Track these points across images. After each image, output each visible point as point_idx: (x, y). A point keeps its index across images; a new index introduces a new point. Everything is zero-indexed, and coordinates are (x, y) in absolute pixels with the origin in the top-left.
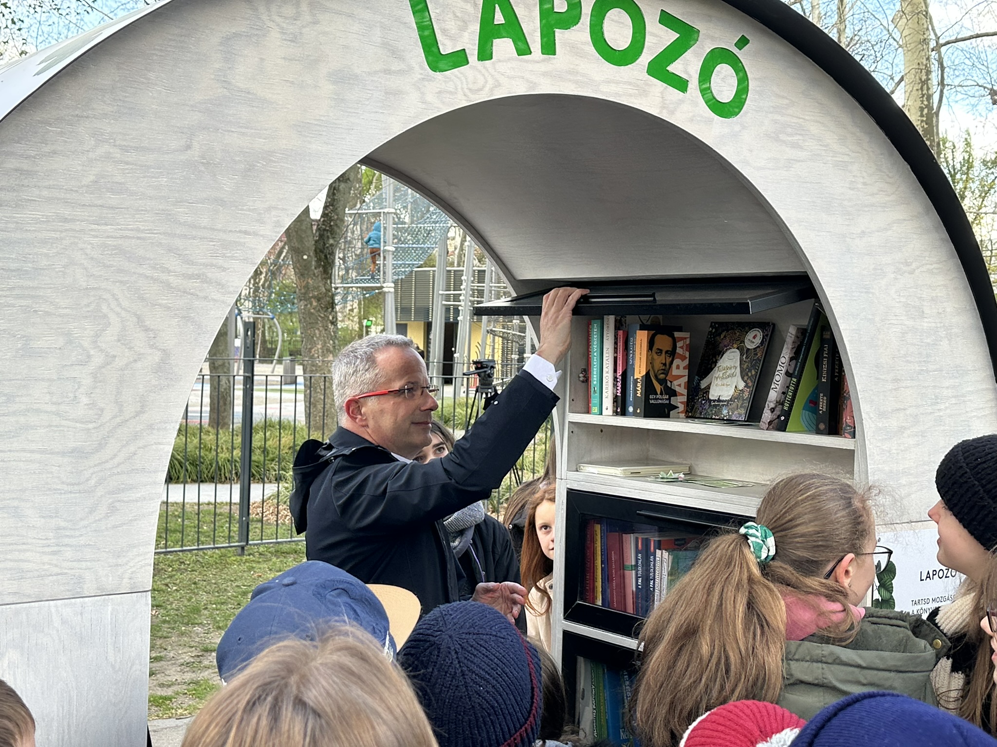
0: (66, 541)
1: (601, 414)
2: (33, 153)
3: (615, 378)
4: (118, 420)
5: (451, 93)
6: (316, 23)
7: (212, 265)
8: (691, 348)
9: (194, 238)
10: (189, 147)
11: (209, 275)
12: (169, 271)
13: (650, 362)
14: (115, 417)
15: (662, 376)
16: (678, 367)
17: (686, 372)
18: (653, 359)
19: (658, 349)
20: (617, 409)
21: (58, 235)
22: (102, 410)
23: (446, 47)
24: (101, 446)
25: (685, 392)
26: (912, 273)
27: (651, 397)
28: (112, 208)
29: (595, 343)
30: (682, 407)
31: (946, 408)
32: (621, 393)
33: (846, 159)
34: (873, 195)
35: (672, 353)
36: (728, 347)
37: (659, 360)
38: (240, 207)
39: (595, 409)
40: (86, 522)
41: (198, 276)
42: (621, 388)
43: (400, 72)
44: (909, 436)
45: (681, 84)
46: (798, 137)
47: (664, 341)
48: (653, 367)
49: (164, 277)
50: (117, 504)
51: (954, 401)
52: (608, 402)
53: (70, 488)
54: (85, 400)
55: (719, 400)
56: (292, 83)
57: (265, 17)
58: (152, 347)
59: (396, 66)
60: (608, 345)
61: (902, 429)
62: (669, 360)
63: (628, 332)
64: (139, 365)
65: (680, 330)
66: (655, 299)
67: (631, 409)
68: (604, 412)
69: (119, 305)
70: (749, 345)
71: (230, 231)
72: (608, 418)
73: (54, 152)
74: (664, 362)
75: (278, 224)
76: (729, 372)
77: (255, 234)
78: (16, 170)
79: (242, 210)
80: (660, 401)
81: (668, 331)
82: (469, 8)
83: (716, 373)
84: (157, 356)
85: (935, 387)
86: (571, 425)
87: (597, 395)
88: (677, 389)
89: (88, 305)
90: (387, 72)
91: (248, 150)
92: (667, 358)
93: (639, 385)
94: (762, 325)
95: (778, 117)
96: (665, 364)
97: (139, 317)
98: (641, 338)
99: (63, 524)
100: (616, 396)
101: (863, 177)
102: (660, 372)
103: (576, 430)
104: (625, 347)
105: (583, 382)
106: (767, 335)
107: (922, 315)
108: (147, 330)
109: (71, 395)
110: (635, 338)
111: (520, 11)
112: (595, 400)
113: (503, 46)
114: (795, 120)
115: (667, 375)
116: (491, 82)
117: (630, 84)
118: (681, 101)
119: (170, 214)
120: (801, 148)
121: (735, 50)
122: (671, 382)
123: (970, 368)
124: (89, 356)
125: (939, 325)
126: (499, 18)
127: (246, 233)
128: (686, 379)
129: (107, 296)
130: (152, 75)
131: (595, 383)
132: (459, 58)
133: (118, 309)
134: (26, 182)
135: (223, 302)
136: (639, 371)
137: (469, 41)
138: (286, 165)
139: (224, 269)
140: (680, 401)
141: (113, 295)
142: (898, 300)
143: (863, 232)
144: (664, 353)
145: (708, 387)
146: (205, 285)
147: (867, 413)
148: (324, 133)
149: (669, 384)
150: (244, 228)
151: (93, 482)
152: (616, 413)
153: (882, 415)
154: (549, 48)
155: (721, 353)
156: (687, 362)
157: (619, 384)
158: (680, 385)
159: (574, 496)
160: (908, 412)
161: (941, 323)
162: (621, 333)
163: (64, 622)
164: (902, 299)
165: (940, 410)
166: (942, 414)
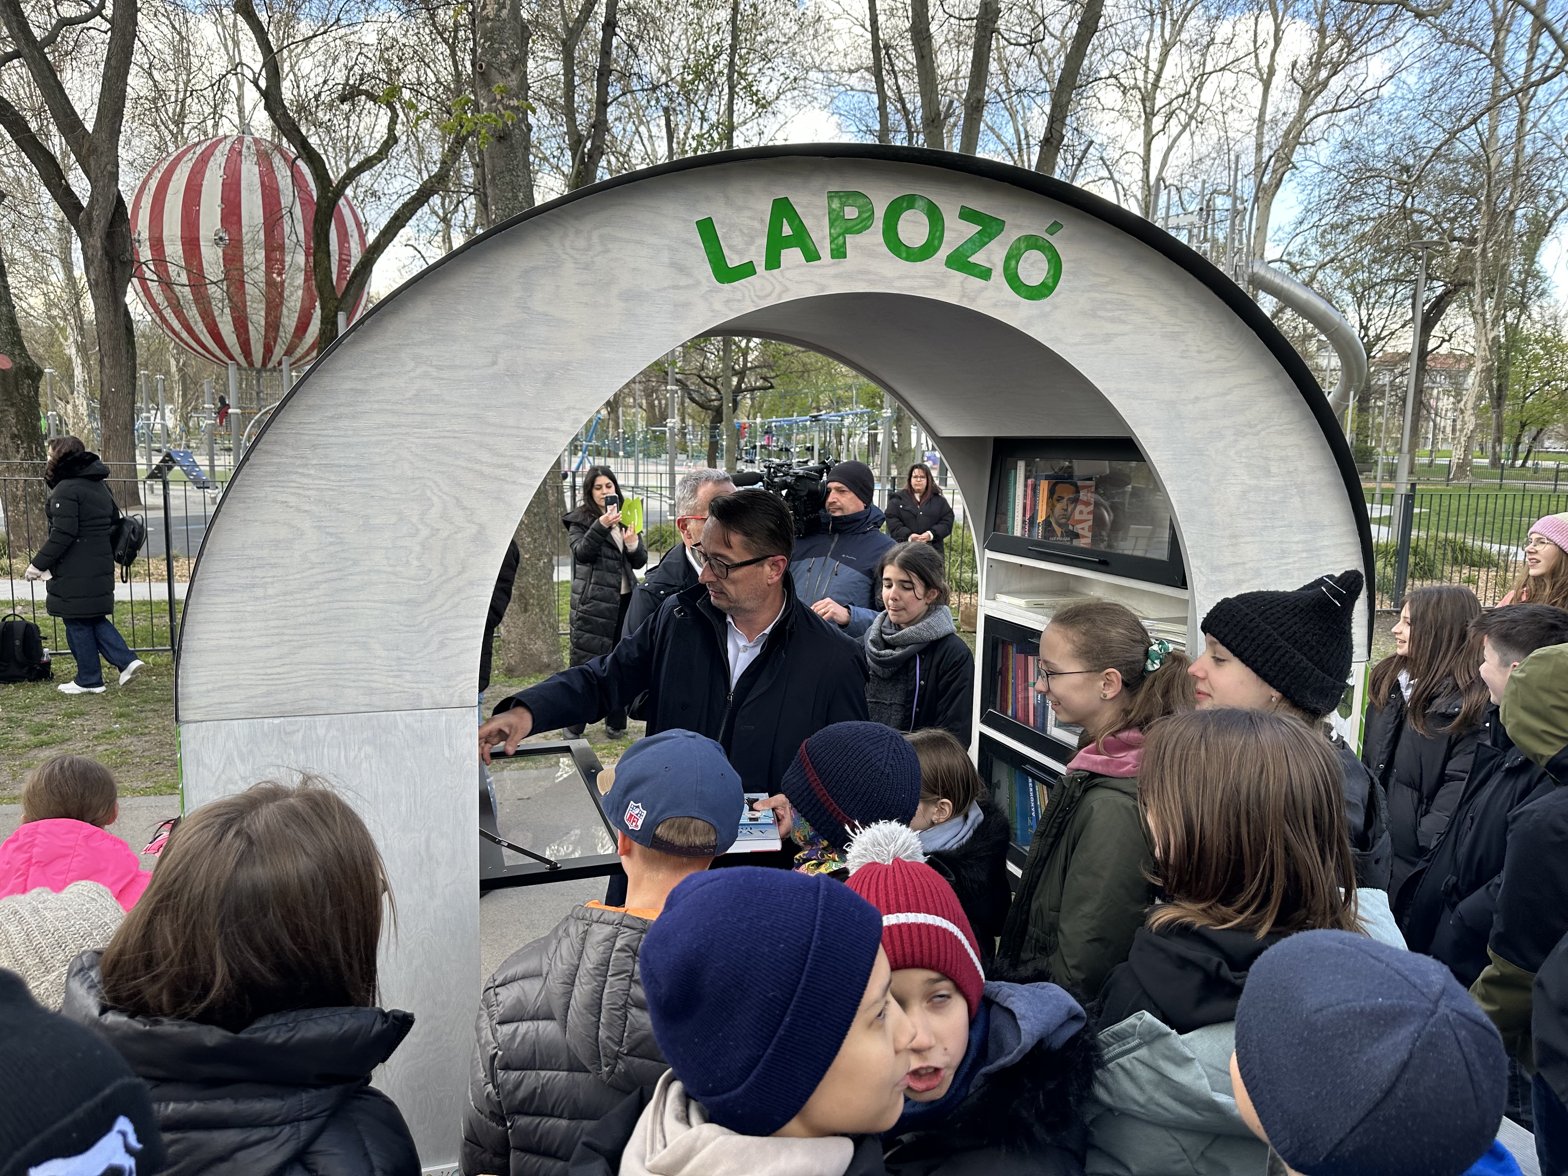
0: (406, 668)
2: (364, 376)
3: (1024, 522)
4: (444, 578)
5: (739, 301)
6: (607, 251)
7: (519, 457)
9: (502, 435)
10: (494, 363)
11: (517, 464)
12: (482, 463)
13: (1051, 509)
14: (440, 576)
15: (1063, 521)
17: (1091, 517)
18: (1053, 505)
19: (1059, 497)
21: (387, 438)
22: (430, 570)
23: (733, 261)
24: (432, 596)
26: (1256, 434)
28: (432, 415)
32: (1029, 534)
33: (1177, 329)
34: (1209, 362)
35: (1075, 500)
37: (1060, 508)
38: (542, 409)
40: (421, 654)
41: (506, 466)
42: (1029, 530)
43: (686, 287)
45: (985, 274)
46: (1120, 312)
48: (1054, 513)
49: (477, 467)
50: (447, 642)
53: (407, 629)
54: (415, 563)
56: (586, 304)
57: (559, 251)
58: (469, 522)
59: (684, 281)
60: (1020, 493)
62: (1071, 506)
63: (1035, 480)
64: (459, 536)
69: (440, 490)
71: (534, 429)
73: (382, 374)
74: (1066, 508)
75: (576, 421)
77: (556, 430)
78: (352, 390)
79: (544, 411)
82: (756, 225)
84: (474, 529)
86: (990, 561)
89: (415, 491)
90: (676, 287)
91: (547, 362)
92: (1069, 504)
95: (1097, 295)
96: (1066, 510)
97: (457, 499)
99: (402, 655)
101: (1198, 346)
102: (1061, 517)
103: (994, 565)
104: (1032, 493)
108: (465, 508)
109: (404, 559)
111: (808, 223)
113: (792, 256)
114: (1116, 296)
115: (1068, 519)
116: (778, 288)
117: (927, 277)
118: (985, 288)
119: (481, 418)
120: (1123, 322)
121: (1047, 236)
122: (1074, 526)
124: (418, 530)
125: (1288, 483)
126: (787, 230)
127: (548, 429)
129: (430, 483)
130: (461, 308)
132: (748, 270)
133: (440, 494)
134: (360, 399)
135: (530, 485)
137: (757, 254)
138: (582, 372)
139: (529, 459)
141: (435, 482)
142: (1239, 461)
143: (1197, 398)
144: (1065, 500)
146: (513, 473)
148: (617, 344)
149: (1071, 527)
150: (546, 425)
151: (425, 624)
153: (1215, 569)
154: (839, 253)
157: (1027, 527)
159: (988, 619)
160: (1247, 566)
161: (1291, 481)
162: (1030, 481)
163: (407, 726)
164: (1244, 460)
165: (1288, 564)
166: (1289, 567)
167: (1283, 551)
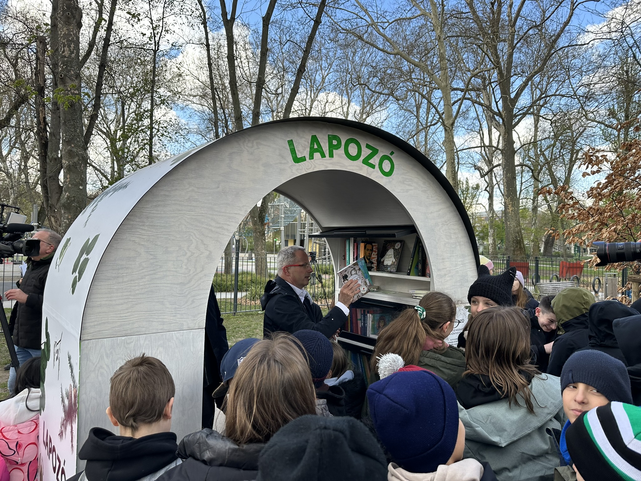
0: (178, 312)
2: (169, 190)
3: (354, 258)
6: (259, 148)
8: (378, 249)
9: (220, 216)
10: (218, 187)
11: (225, 227)
12: (212, 226)
13: (365, 253)
14: (194, 272)
15: (369, 258)
16: (374, 255)
17: (376, 256)
19: (367, 249)
21: (177, 215)
22: (190, 270)
23: (299, 156)
24: (190, 281)
25: (376, 263)
26: (447, 225)
28: (194, 206)
29: (347, 247)
30: (375, 268)
33: (426, 189)
34: (434, 200)
35: (372, 250)
36: (390, 248)
37: (368, 252)
38: (234, 206)
40: (184, 306)
41: (221, 228)
43: (284, 163)
44: (447, 277)
45: (373, 166)
46: (410, 182)
47: (369, 247)
48: (366, 255)
49: (210, 228)
50: (195, 300)
51: (462, 266)
53: (179, 295)
54: (185, 267)
55: (387, 265)
56: (251, 167)
57: (242, 147)
58: (206, 250)
59: (283, 161)
60: (351, 248)
61: (445, 275)
63: (358, 243)
64: (202, 256)
65: (374, 243)
66: (366, 233)
69: (196, 237)
70: (396, 248)
71: (231, 213)
73: (176, 189)
75: (246, 211)
76: (390, 256)
77: (239, 214)
78: (164, 195)
80: (368, 266)
81: (371, 243)
82: (306, 143)
83: (386, 256)
84: (208, 253)
85: (455, 261)
88: (374, 262)
89: (186, 237)
90: (281, 163)
91: (237, 188)
92: (370, 252)
94: (401, 241)
95: (404, 176)
96: (370, 254)
97: (202, 241)
98: (362, 245)
99: (177, 307)
101: (431, 195)
102: (368, 256)
104: (357, 249)
105: (344, 259)
106: (402, 244)
107: (451, 238)
108: (204, 244)
109: (180, 265)
110: (360, 245)
111: (322, 144)
113: (317, 155)
114: (409, 177)
116: (313, 166)
117: (357, 166)
118: (374, 171)
119: (212, 208)
120: (411, 186)
121: (390, 156)
122: (372, 259)
124: (186, 253)
126: (316, 147)
127: (236, 214)
128: (376, 258)
129: (192, 234)
130: (207, 165)
131: (347, 260)
132: (303, 159)
133: (195, 238)
134: (167, 199)
135: (229, 235)
137: (306, 154)
138: (249, 192)
139: (229, 225)
140: (375, 266)
141: (194, 234)
143: (432, 212)
144: (369, 250)
145: (384, 261)
146: (223, 230)
147: (434, 270)
148: (261, 182)
150: (235, 212)
151: (187, 293)
153: (439, 270)
154: (331, 155)
155: (388, 250)
156: (377, 253)
158: (374, 260)
160: (447, 269)
161: (457, 241)
162: (355, 244)
163: (177, 338)
164: (444, 233)
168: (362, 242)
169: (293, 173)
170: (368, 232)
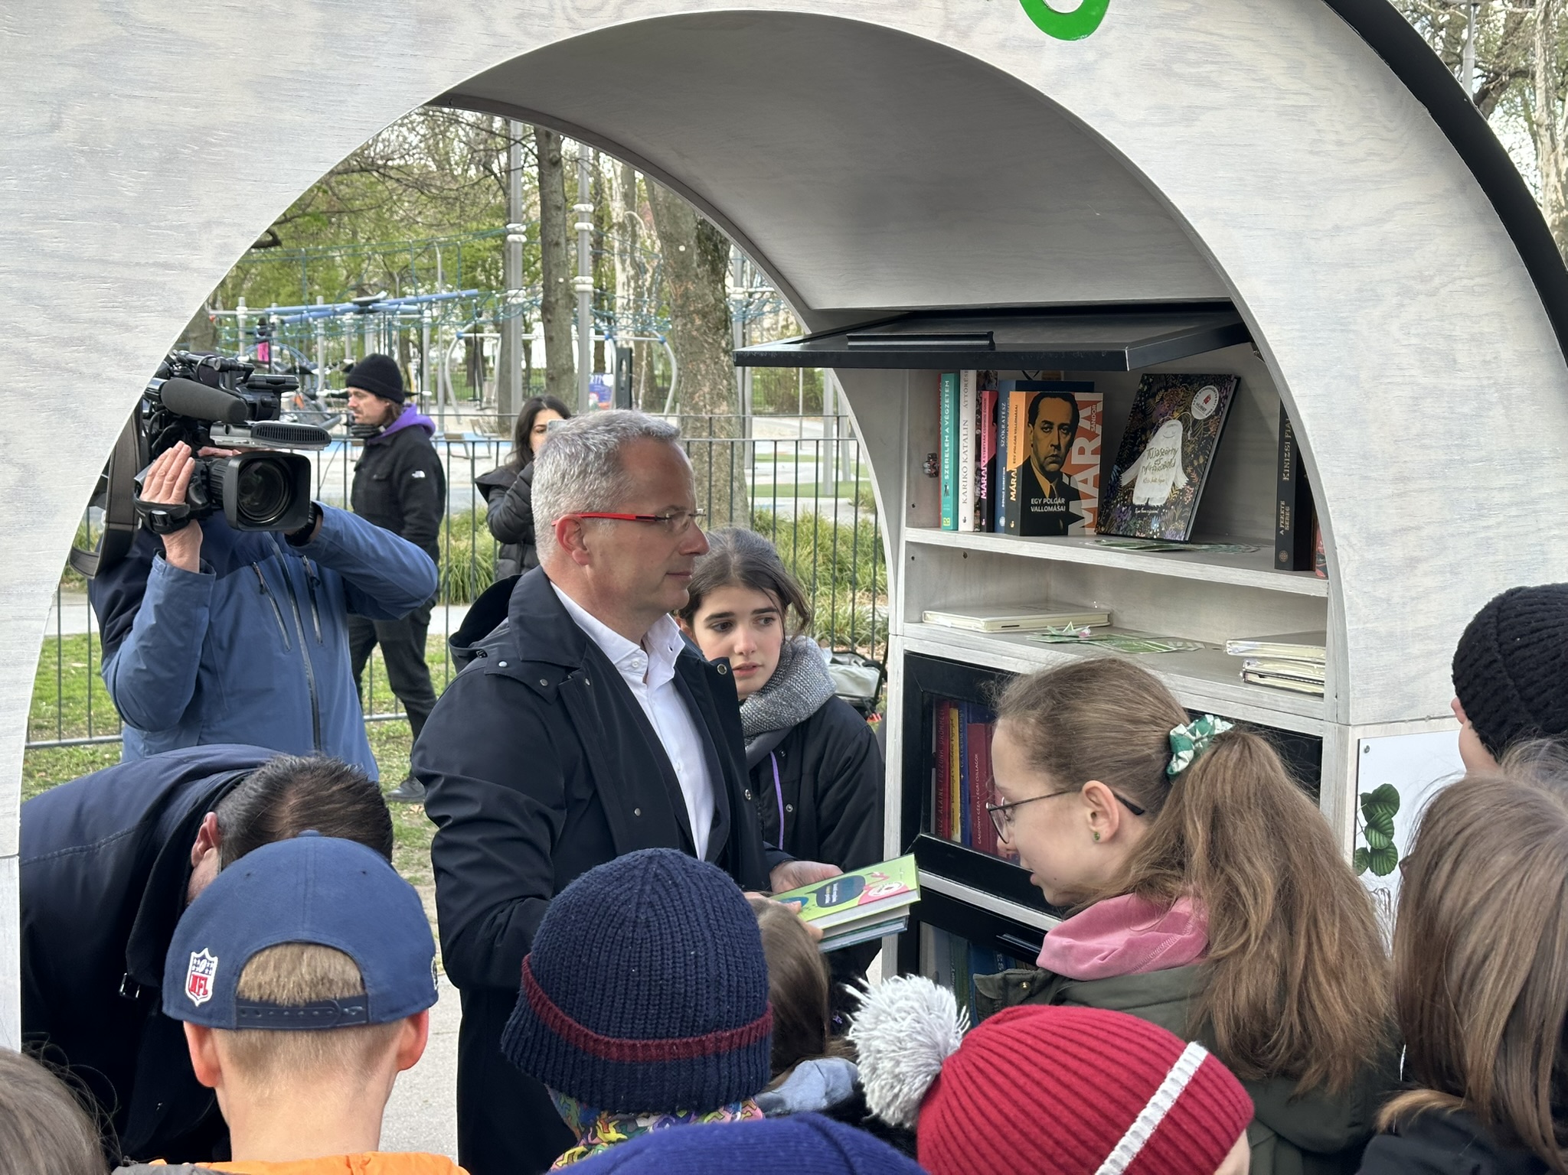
1: (956, 528)
3: (978, 471)
5: (543, 17)
7: (106, 322)
8: (1106, 419)
9: (71, 277)
10: (55, 126)
11: (102, 338)
12: (28, 335)
13: (1032, 445)
15: (1053, 467)
16: (1082, 451)
17: (1097, 459)
18: (1035, 438)
19: (1046, 422)
20: (981, 521)
25: (1095, 492)
26: (1432, 294)
27: (1033, 501)
29: (947, 412)
30: (1089, 518)
31: (1499, 524)
32: (988, 494)
33: (1305, 101)
34: (1355, 161)
35: (1071, 428)
36: (1165, 417)
37: (1047, 442)
38: (154, 223)
39: (947, 522)
41: (81, 341)
42: (988, 487)
44: (1425, 574)
46: (1209, 67)
47: (1054, 409)
48: (1036, 453)
49: (18, 344)
51: (1514, 511)
52: (967, 510)
55: (1147, 507)
56: (244, 10)
60: (967, 415)
61: (1412, 563)
62: (1064, 441)
63: (998, 393)
65: (1089, 388)
66: (992, 344)
67: (1002, 521)
68: (962, 527)
70: (1198, 414)
71: (138, 264)
72: (966, 536)
74: (1056, 443)
75: (225, 249)
76: (1166, 459)
77: (184, 267)
79: (159, 228)
80: (1050, 509)
81: (1064, 389)
83: (1146, 461)
84: (11, 475)
85: (1476, 489)
86: (913, 548)
87: (950, 498)
88: (1081, 487)
91: (164, 128)
92: (1062, 436)
93: (1013, 481)
94: (1219, 380)
95: (1172, 34)
96: (1058, 447)
98: (1017, 403)
100: (980, 499)
101: (1337, 132)
102: (1049, 460)
103: (919, 555)
104: (993, 417)
105: (931, 475)
106: (1226, 397)
107: (1452, 364)
110: (1006, 402)
112: (947, 506)
114: (1202, 38)
115: (1061, 464)
118: (985, 13)
119: (25, 240)
120: (1216, 86)
122: (1069, 476)
123: (1546, 454)
125: (1485, 382)
127: (166, 266)
128: (1096, 470)
131: (947, 477)
136: (1014, 460)
138: (237, 150)
139: (126, 328)
140: (1086, 508)
142: (1406, 343)
143: (1337, 228)
144: (1055, 428)
145: (1132, 484)
146: (94, 356)
147: (1345, 537)
148: (306, 94)
149: (1065, 480)
150: (163, 257)
152: (979, 528)
153: (1374, 539)
155: (1154, 427)
156: (1097, 442)
157: (984, 480)
158: (1085, 478)
159: (914, 662)
160: (1424, 533)
161: (1489, 378)
162: (986, 395)
164: (1414, 341)
165: (1488, 527)
166: (1490, 534)
167: (1480, 507)
168: (1020, 387)
169: (494, 35)
170: (1007, 339)
